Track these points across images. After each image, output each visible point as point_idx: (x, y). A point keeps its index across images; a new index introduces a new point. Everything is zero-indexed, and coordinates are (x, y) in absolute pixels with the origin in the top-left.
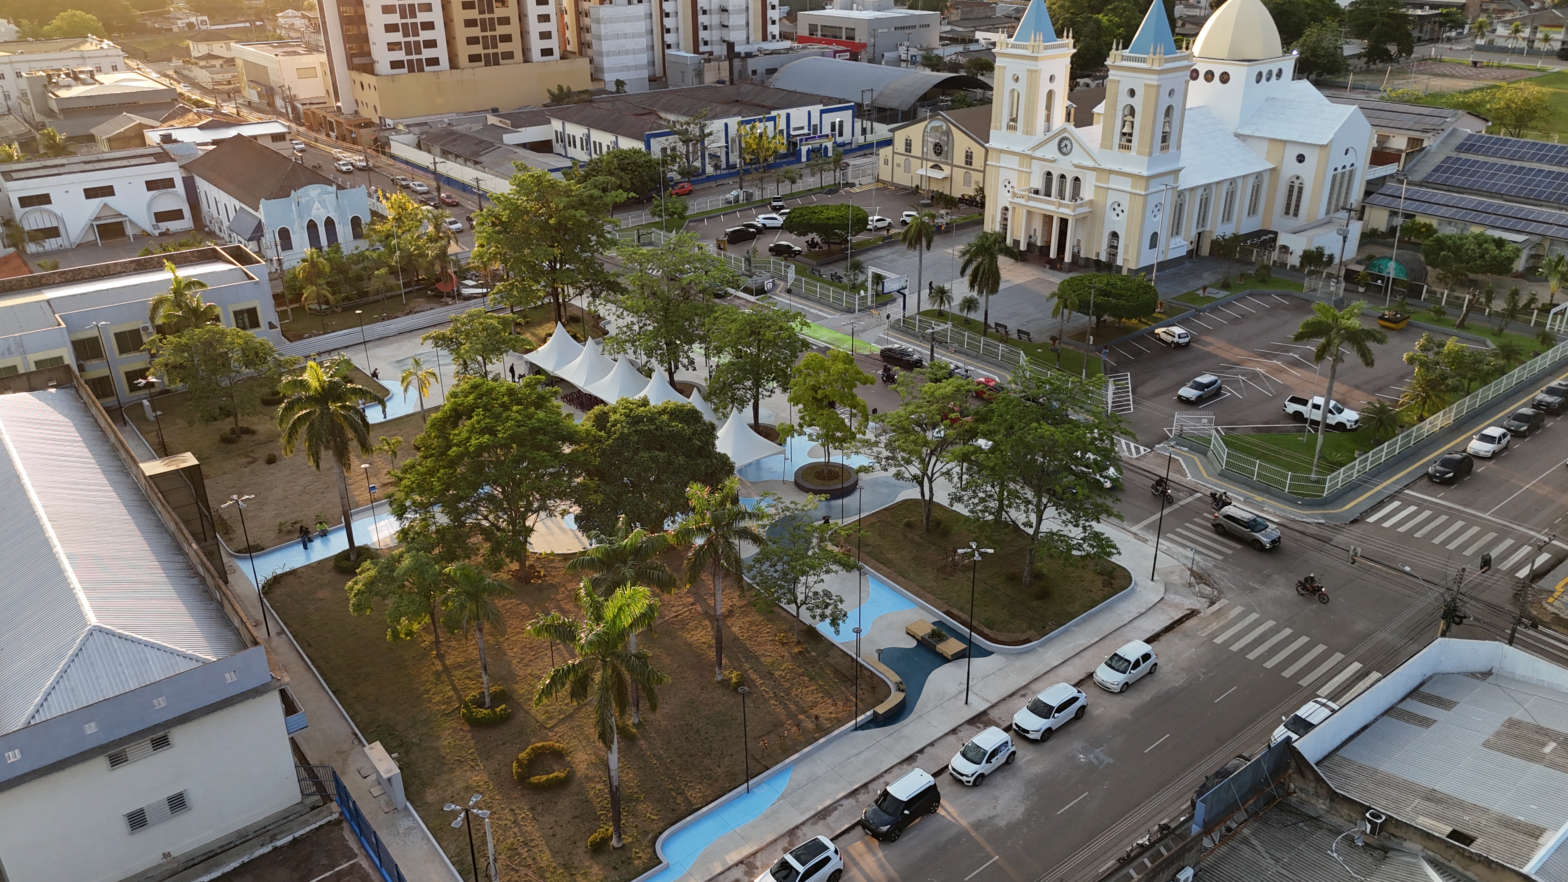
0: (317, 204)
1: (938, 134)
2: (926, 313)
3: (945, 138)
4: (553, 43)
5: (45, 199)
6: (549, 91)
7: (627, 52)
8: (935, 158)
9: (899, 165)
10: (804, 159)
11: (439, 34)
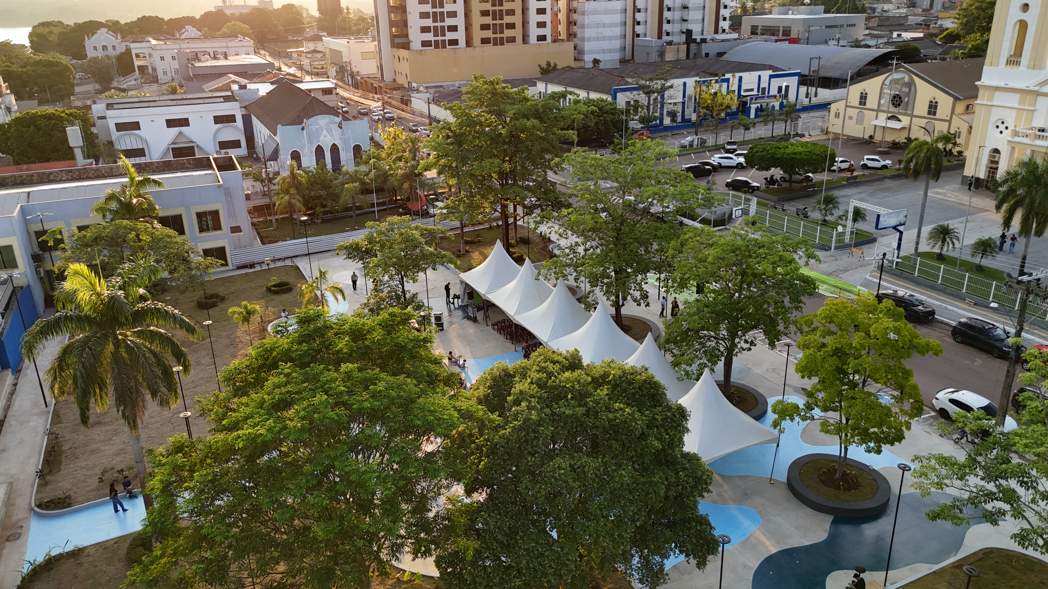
0: (325, 132)
1: (899, 87)
2: (924, 255)
3: (906, 90)
4: (547, 31)
5: (136, 126)
6: (540, 66)
7: (604, 38)
8: (892, 109)
9: (851, 118)
10: (752, 115)
11: (460, 21)
